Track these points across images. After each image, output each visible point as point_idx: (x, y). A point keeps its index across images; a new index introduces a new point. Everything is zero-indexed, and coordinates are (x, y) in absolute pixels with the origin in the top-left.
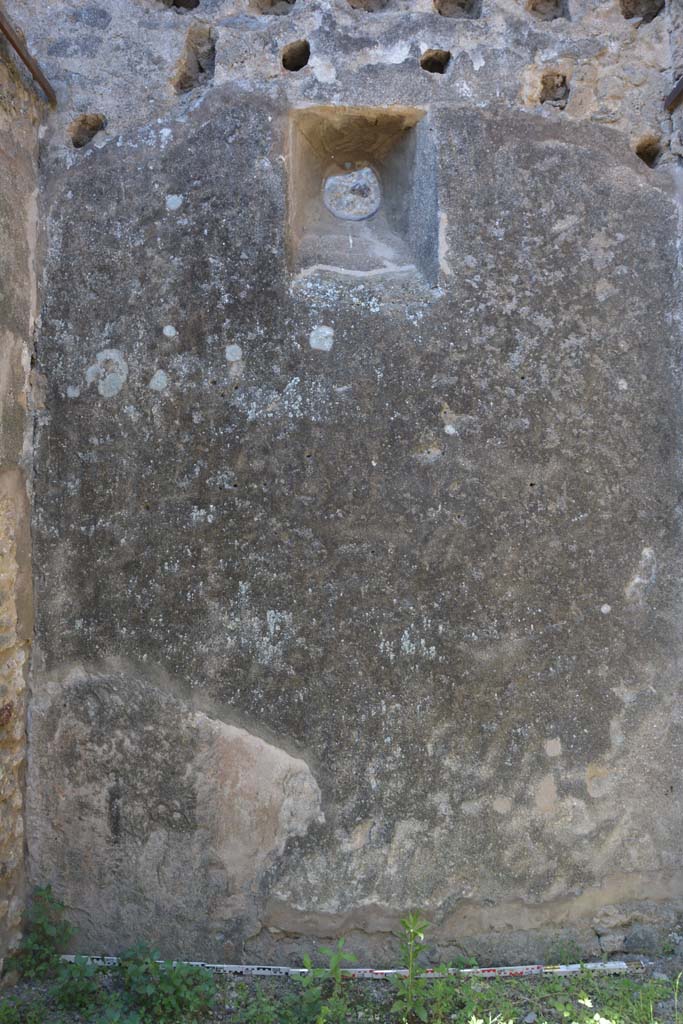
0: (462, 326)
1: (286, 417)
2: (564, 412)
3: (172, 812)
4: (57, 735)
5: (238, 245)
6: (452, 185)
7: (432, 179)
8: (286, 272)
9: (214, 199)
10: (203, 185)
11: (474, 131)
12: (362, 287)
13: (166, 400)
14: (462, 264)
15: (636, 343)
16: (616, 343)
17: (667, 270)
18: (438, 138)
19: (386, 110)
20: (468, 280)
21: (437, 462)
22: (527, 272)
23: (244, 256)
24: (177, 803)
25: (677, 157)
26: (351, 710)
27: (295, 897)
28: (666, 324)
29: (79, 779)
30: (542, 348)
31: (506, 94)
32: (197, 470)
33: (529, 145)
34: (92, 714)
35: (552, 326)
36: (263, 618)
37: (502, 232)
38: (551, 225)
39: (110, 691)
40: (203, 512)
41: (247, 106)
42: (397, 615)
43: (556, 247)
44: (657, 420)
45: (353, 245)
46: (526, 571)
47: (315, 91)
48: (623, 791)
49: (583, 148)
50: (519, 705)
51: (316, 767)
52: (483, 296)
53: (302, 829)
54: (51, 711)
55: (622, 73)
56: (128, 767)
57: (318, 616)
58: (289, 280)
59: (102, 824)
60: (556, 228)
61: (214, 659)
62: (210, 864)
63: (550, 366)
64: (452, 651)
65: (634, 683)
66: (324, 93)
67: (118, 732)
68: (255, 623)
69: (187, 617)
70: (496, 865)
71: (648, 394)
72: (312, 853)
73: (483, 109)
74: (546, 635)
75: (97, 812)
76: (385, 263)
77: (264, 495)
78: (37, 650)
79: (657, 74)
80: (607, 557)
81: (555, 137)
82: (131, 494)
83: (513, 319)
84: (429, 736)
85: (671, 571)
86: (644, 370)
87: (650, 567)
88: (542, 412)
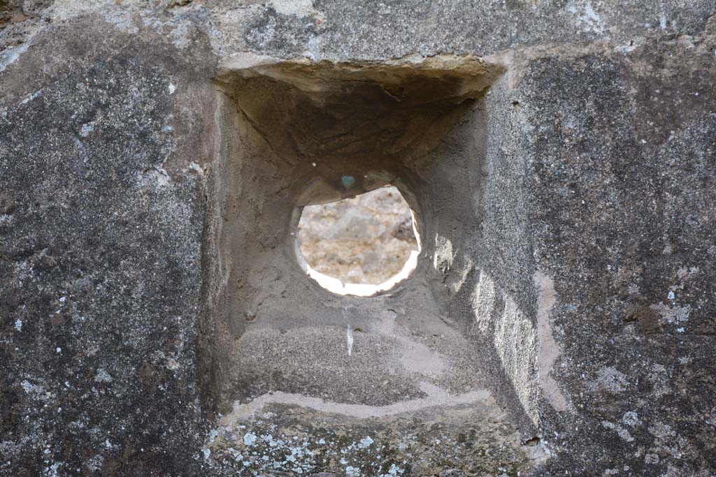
5: (92, 352)
6: (565, 215)
7: (520, 205)
8: (197, 410)
9: (43, 253)
10: (18, 225)
11: (609, 102)
12: (367, 441)
14: (594, 387)
18: (531, 120)
19: (419, 67)
20: (606, 424)
23: (103, 376)
31: (681, 23)
37: (684, 313)
41: (123, 62)
45: (355, 349)
47: (270, 33)
52: (648, 459)
58: (203, 429)
66: (289, 36)
73: (630, 56)
76: (424, 386)
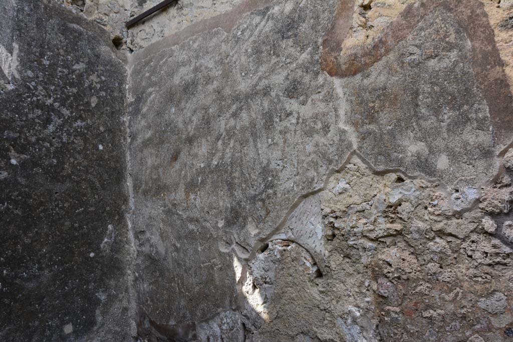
0: (24, 108)
2: (73, 158)
15: (107, 128)
16: (99, 127)
17: (122, 98)
21: (5, 179)
22: (59, 86)
25: (129, 49)
28: (120, 122)
30: (64, 125)
33: (65, 24)
35: (70, 115)
38: (73, 65)
43: (74, 77)
44: (115, 165)
49: (90, 33)
50: (50, 309)
55: (109, 5)
60: (75, 67)
63: (68, 134)
64: (11, 284)
65: (106, 290)
71: (111, 152)
74: (63, 271)
79: (123, 10)
80: (92, 229)
81: (78, 24)
83: (51, 108)
85: (121, 235)
86: (110, 141)
87: (111, 234)
88: (62, 156)
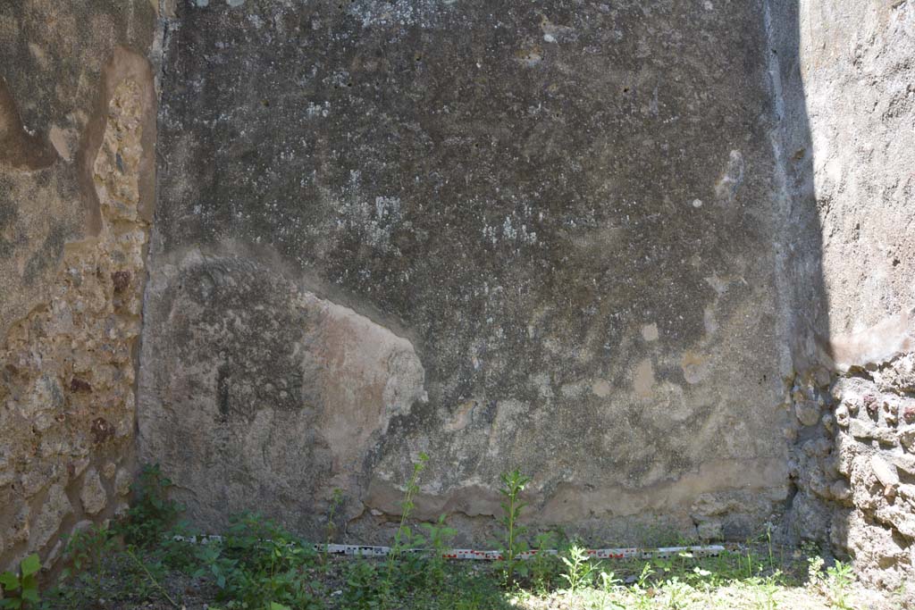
1: (398, 24)
2: (655, 28)
3: (279, 390)
4: (171, 315)
13: (288, 9)
21: (537, 66)
24: (285, 382)
26: (455, 291)
27: (398, 478)
29: (191, 358)
32: (314, 71)
34: (206, 294)
36: (372, 203)
39: (224, 272)
40: (318, 107)
42: (499, 202)
44: (741, 38)
46: (621, 166)
48: (717, 377)
50: (617, 290)
51: (420, 345)
53: (405, 408)
54: (167, 292)
56: (237, 345)
57: (424, 202)
59: (211, 403)
61: (324, 241)
62: (314, 443)
64: (552, 237)
65: (726, 274)
67: (230, 312)
68: (365, 207)
69: (301, 202)
70: (595, 449)
71: (732, 14)
72: (415, 433)
74: (641, 226)
75: (207, 391)
77: (377, 92)
78: (156, 233)
80: (697, 157)
82: (252, 92)
84: (530, 318)
85: (758, 172)
87: (738, 168)
88: (634, 26)
